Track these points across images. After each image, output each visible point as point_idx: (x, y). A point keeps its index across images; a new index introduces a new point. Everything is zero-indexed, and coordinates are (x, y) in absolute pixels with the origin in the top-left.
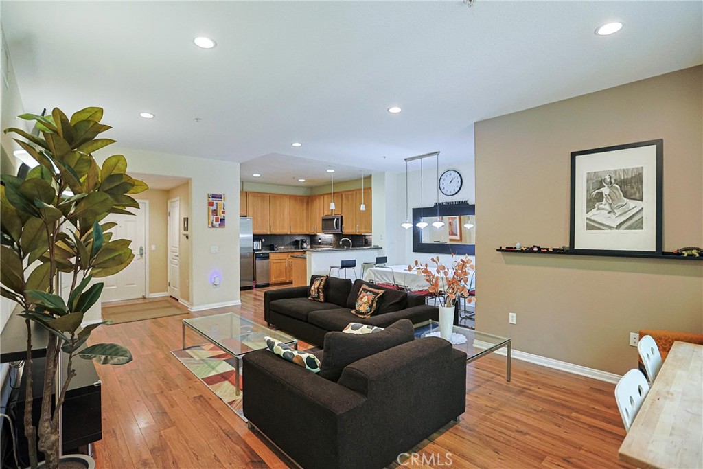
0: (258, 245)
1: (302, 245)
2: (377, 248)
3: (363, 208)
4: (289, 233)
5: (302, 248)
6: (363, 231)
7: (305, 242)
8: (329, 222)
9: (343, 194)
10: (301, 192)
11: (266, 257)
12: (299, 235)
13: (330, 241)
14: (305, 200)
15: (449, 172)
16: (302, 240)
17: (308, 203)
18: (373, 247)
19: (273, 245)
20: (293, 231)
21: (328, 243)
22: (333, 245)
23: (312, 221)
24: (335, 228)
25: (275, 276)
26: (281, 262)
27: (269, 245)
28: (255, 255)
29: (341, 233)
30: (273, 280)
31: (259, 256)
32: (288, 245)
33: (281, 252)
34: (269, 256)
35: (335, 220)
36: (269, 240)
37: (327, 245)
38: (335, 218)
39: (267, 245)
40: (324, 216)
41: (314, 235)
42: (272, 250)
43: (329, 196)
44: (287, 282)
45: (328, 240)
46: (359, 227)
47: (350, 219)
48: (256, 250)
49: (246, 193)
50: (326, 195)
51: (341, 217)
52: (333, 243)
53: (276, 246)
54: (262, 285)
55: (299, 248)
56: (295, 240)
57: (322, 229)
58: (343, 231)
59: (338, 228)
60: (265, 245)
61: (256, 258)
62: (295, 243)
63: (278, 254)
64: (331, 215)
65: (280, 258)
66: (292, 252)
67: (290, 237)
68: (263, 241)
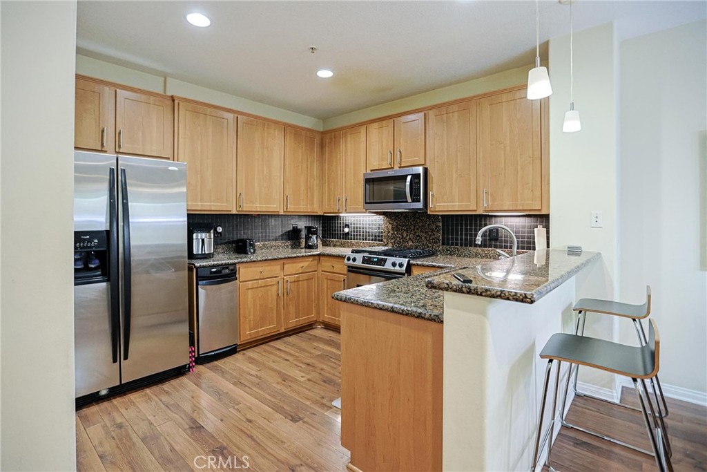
0: (204, 241)
1: (308, 238)
4: (280, 213)
5: (309, 247)
6: (507, 204)
7: (316, 234)
10: (307, 122)
11: (225, 275)
13: (375, 231)
14: (317, 141)
16: (309, 229)
17: (322, 146)
19: (244, 241)
20: (292, 208)
21: (369, 236)
22: (385, 240)
23: (334, 185)
24: (409, 200)
25: (252, 322)
26: (267, 286)
27: (233, 242)
28: (195, 270)
29: (423, 213)
30: (247, 334)
31: (206, 273)
32: (276, 240)
33: (266, 260)
34: (236, 272)
35: (409, 178)
36: (233, 228)
37: (366, 240)
38: (407, 176)
39: (229, 243)
40: (368, 171)
41: (335, 216)
42: (244, 255)
43: (385, 123)
44: (281, 332)
45: (370, 228)
46: (492, 195)
47: (454, 175)
48: (199, 256)
49: (173, 101)
50: (375, 125)
51: (426, 170)
52: (384, 234)
53: (251, 245)
54: (213, 353)
55: (300, 246)
56: (293, 227)
57: (366, 203)
58: (431, 205)
59: (417, 199)
60: (223, 241)
61: (199, 278)
62: (293, 236)
63: (258, 264)
64: (396, 168)
65: (265, 275)
66: (291, 258)
67: (282, 221)
68: (219, 230)
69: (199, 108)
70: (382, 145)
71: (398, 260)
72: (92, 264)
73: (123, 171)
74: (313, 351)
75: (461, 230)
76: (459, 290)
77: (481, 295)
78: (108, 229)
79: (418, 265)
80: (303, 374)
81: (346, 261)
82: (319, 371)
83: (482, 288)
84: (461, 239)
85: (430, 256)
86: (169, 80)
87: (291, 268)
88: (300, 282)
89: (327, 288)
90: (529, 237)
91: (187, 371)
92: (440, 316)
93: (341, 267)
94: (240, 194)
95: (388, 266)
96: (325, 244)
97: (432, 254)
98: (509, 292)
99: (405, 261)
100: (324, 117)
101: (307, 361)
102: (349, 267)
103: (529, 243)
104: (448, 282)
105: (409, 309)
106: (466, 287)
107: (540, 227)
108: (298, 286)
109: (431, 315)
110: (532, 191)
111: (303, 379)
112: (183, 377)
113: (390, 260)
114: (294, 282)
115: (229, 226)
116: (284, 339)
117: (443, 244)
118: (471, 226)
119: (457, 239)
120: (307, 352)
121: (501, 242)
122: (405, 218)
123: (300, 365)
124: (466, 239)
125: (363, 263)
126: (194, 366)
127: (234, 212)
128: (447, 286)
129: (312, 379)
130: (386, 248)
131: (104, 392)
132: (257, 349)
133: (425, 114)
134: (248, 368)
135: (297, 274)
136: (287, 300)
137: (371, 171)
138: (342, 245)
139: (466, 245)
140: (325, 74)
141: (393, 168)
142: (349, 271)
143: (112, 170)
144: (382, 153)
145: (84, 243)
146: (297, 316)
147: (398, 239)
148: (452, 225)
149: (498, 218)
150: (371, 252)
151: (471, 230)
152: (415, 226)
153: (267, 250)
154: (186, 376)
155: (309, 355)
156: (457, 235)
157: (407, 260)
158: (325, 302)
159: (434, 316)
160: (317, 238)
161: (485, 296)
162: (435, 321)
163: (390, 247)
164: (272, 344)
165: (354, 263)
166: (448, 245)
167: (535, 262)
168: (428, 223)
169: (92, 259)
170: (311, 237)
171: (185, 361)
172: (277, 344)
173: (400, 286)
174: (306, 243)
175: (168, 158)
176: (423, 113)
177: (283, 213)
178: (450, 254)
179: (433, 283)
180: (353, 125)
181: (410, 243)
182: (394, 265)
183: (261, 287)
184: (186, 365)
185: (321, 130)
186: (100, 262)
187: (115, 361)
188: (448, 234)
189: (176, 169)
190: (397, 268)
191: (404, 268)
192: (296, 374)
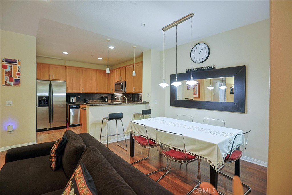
0: (73, 99)
1: (105, 100)
2: (145, 103)
3: (134, 73)
4: (95, 93)
6: (137, 91)
7: (107, 98)
8: (118, 86)
9: (126, 67)
12: (104, 94)
13: (121, 98)
15: (198, 45)
16: (105, 97)
18: (142, 102)
20: (98, 92)
24: (122, 89)
28: (69, 106)
32: (96, 100)
34: (80, 107)
35: (121, 84)
39: (82, 100)
41: (113, 94)
46: (135, 89)
48: (72, 103)
49: (66, 67)
50: (118, 69)
51: (125, 82)
53: (87, 101)
54: (73, 125)
55: (103, 102)
56: (102, 97)
57: (115, 90)
58: (126, 91)
67: (98, 95)
68: (79, 97)
73: (52, 84)
78: (48, 96)
86: (66, 61)
94: (83, 88)
112: (65, 129)
115: (82, 96)
124: (136, 100)
126: (68, 127)
127: (81, 92)
131: (48, 129)
137: (117, 82)
141: (120, 81)
143: (49, 84)
144: (119, 77)
171: (65, 126)
175: (64, 80)
180: (114, 69)
186: (47, 103)
187: (50, 123)
189: (64, 83)
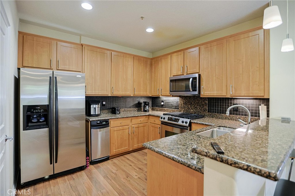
0: (96, 108)
1: (145, 107)
5: (145, 111)
6: (243, 93)
7: (148, 105)
9: (202, 46)
10: (144, 54)
11: (104, 124)
13: (175, 104)
14: (149, 62)
16: (145, 103)
17: (151, 65)
19: (115, 108)
20: (137, 93)
21: (173, 106)
22: (180, 109)
23: (156, 83)
24: (191, 90)
25: (116, 146)
26: (124, 129)
27: (111, 109)
28: (90, 122)
29: (198, 96)
30: (114, 151)
31: (95, 123)
32: (130, 108)
33: (123, 118)
34: (109, 123)
35: (191, 79)
36: (110, 102)
37: (171, 108)
38: (190, 78)
39: (109, 109)
40: (172, 76)
41: (157, 97)
42: (114, 115)
43: (179, 53)
44: (130, 150)
45: (173, 103)
46: (234, 88)
47: (214, 78)
48: (94, 115)
49: (82, 46)
50: (175, 54)
51: (200, 75)
52: (179, 106)
53: (118, 110)
54: (98, 160)
55: (141, 110)
56: (138, 102)
57: (171, 91)
58: (202, 93)
59: (195, 90)
60: (106, 108)
61: (92, 126)
62: (138, 106)
63: (119, 119)
64: (185, 74)
65: (123, 124)
66: (135, 116)
67: (133, 99)
68: (104, 103)
69: (94, 49)
70: (178, 64)
71: (185, 120)
72: (41, 120)
73: (56, 78)
74: (144, 161)
75: (218, 105)
76: (215, 159)
77: (231, 165)
78: (48, 104)
79: (195, 123)
80: (137, 174)
81: (160, 119)
82: (145, 173)
83: (232, 161)
84: (218, 110)
85: (202, 118)
86: (82, 37)
87: (135, 121)
88: (140, 128)
89: (152, 130)
90: (256, 110)
91: (85, 168)
92: (202, 170)
93: (158, 121)
94: (112, 88)
95: (180, 123)
96: (153, 110)
97: (203, 117)
98: (254, 168)
99: (188, 121)
100: (152, 52)
101: (140, 167)
102: (162, 122)
103: (256, 113)
104: (207, 151)
105: (183, 161)
106: (219, 158)
107: (263, 105)
108: (139, 129)
109: (196, 167)
110: (259, 86)
111: (136, 177)
112: (83, 171)
113: (181, 119)
114: (137, 127)
115: (109, 101)
116: (131, 153)
117: (208, 112)
118: (223, 103)
119: (216, 110)
120: (141, 161)
121: (240, 112)
122: (189, 98)
123: (136, 169)
124: (220, 110)
125: (168, 120)
126: (88, 166)
127: (110, 95)
128: (206, 154)
129: (141, 178)
130: (180, 113)
131: (47, 177)
132: (118, 158)
133: (199, 48)
134: (112, 168)
135: (138, 124)
136: (133, 136)
137: (173, 76)
138: (160, 110)
139: (220, 113)
140: (150, 30)
141: (184, 75)
142: (162, 124)
143: (50, 77)
144: (178, 67)
145: (37, 110)
146: (138, 143)
147: (186, 109)
148: (213, 103)
149: (238, 100)
150: (172, 115)
151: (223, 105)
152: (194, 103)
153: (126, 112)
154: (84, 171)
155: (141, 163)
156: (216, 107)
157: (189, 120)
158: (151, 138)
159: (198, 168)
160: (149, 107)
161: (235, 167)
162: (198, 171)
163: (182, 112)
164: (125, 156)
165: (164, 120)
166: (211, 112)
167: (260, 124)
168: (201, 101)
169: (41, 117)
170: (146, 107)
171: (84, 164)
172: (128, 156)
173: (181, 140)
174: (144, 109)
175: (80, 72)
176: (198, 47)
177: (132, 96)
178: (212, 117)
179: (196, 151)
180: (165, 55)
181: (192, 111)
182: (183, 122)
183: (121, 130)
184: (84, 166)
185: (152, 58)
186: (45, 119)
187: (51, 163)
188: (211, 107)
189: (80, 76)
190: (184, 124)
191: (188, 124)
192: (134, 174)
